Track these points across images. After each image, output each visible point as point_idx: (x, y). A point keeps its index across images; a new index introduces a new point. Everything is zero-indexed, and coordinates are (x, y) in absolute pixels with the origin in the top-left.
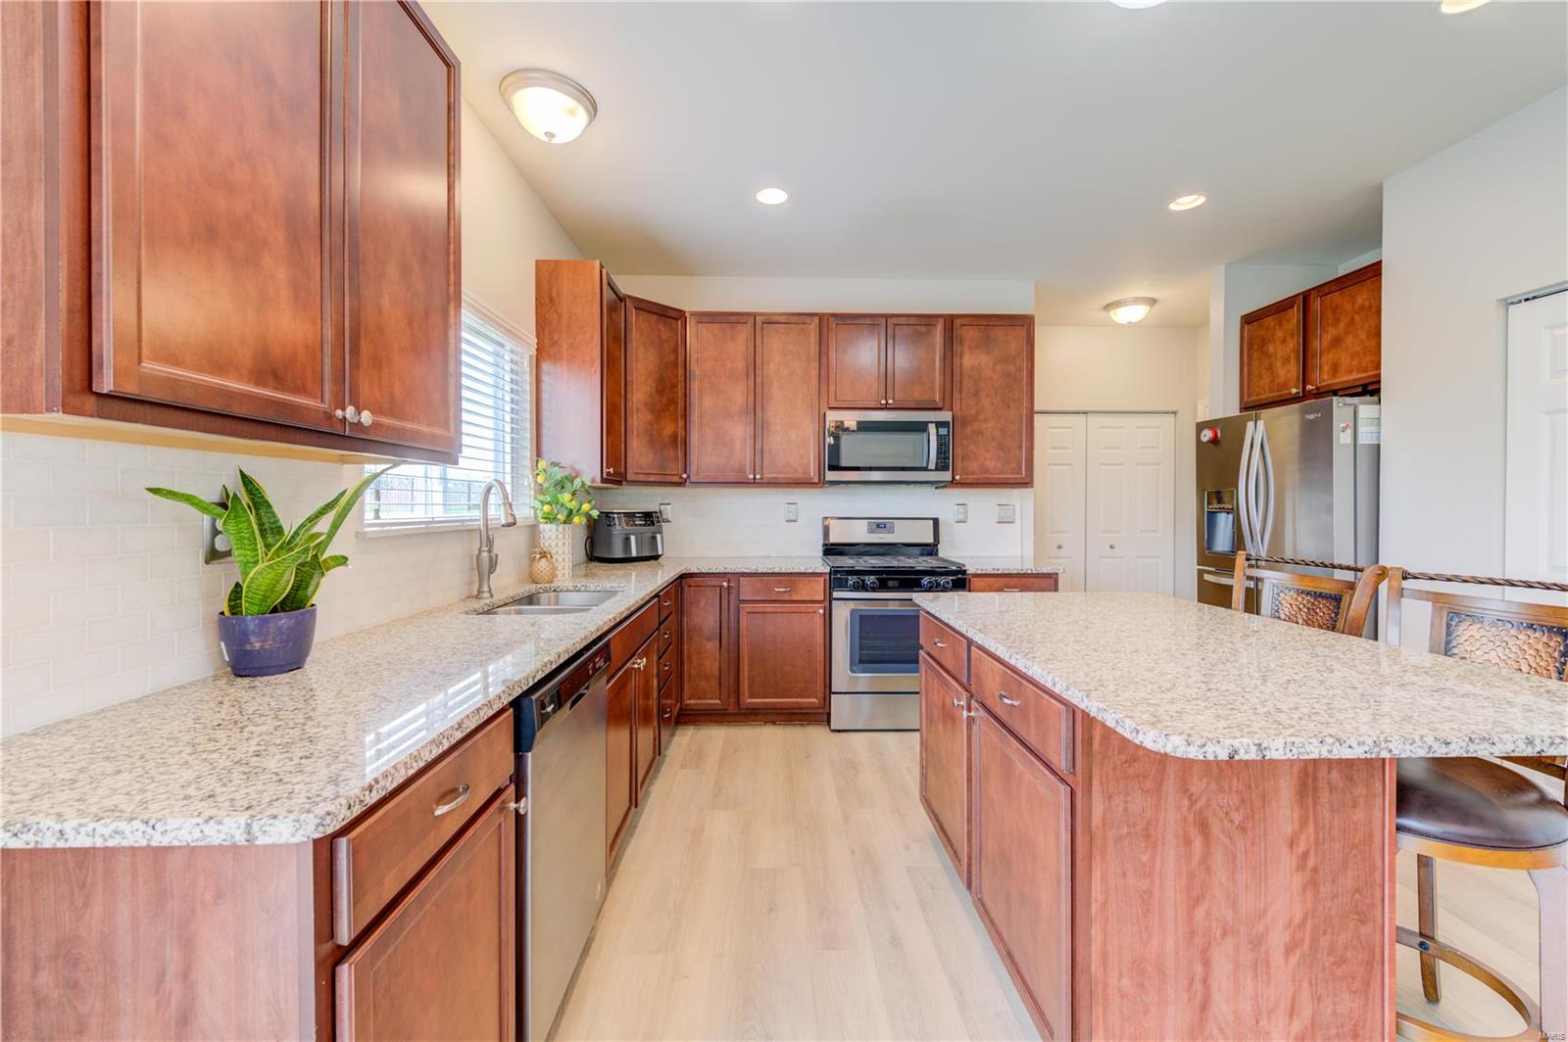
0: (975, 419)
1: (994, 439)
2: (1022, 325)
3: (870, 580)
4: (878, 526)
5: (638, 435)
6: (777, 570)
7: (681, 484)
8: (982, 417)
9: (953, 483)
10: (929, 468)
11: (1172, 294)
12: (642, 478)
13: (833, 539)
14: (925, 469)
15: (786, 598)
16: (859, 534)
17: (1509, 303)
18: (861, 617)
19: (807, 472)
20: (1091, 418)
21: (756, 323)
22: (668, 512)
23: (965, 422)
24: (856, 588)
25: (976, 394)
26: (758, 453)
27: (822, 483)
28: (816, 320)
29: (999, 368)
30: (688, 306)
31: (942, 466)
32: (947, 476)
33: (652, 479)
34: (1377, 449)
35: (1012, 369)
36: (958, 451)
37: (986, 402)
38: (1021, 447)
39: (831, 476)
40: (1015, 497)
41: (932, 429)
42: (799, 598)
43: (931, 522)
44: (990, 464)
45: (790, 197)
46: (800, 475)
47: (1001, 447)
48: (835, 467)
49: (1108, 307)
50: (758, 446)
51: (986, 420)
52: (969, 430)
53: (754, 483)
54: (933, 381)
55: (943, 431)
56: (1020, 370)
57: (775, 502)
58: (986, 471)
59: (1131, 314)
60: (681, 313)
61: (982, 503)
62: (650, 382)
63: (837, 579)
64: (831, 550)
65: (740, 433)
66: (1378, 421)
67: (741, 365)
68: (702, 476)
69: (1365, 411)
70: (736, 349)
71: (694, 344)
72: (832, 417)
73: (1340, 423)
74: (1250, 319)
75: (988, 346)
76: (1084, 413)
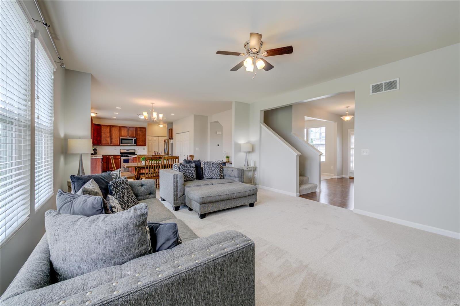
0: (139, 138)
1: (141, 141)
2: (146, 128)
3: (125, 156)
4: (127, 150)
7: (100, 145)
9: (136, 146)
11: (165, 125)
12: (95, 144)
13: (121, 152)
14: (133, 144)
15: (115, 158)
16: (125, 151)
17: (176, 134)
20: (159, 137)
21: (111, 127)
22: (97, 149)
23: (138, 139)
24: (124, 157)
25: (139, 136)
26: (111, 142)
27: (120, 145)
28: (119, 126)
29: (142, 133)
30: (101, 124)
31: (135, 144)
32: (136, 145)
33: (97, 145)
34: (172, 143)
35: (143, 133)
36: (137, 142)
37: (140, 137)
38: (145, 142)
39: (121, 145)
40: (145, 147)
41: (134, 140)
42: (117, 158)
43: (134, 150)
44: (141, 143)
46: (117, 144)
48: (122, 143)
49: (159, 125)
51: (141, 139)
53: (111, 145)
54: (134, 134)
56: (145, 133)
57: (114, 147)
58: (140, 144)
59: (161, 126)
60: (100, 125)
61: (141, 148)
62: (96, 133)
63: (122, 156)
64: (121, 153)
65: (109, 139)
66: (172, 141)
67: (109, 131)
68: (103, 144)
69: (172, 140)
70: (108, 129)
71: (102, 128)
72: (121, 138)
73: (170, 141)
74: (169, 130)
75: (141, 131)
76: (158, 136)
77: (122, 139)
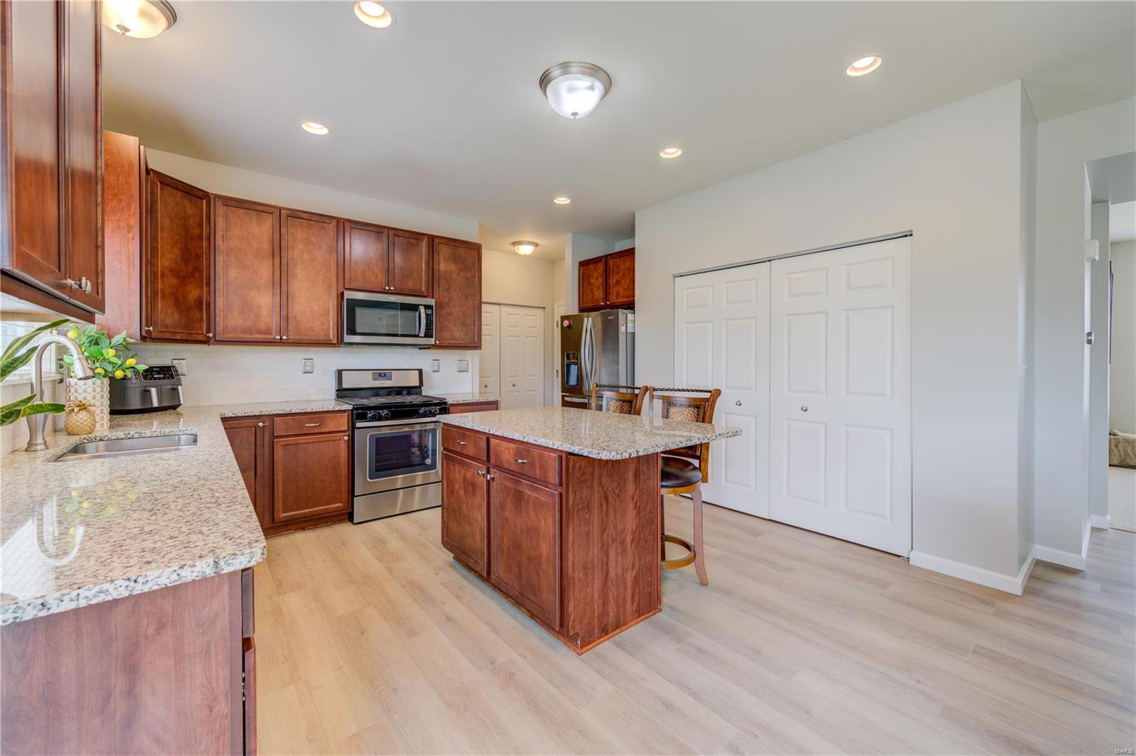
0: (448, 305)
1: (459, 318)
2: (475, 249)
3: (384, 413)
4: (380, 375)
5: (163, 297)
6: (309, 410)
7: (206, 342)
8: (452, 304)
9: (435, 346)
10: (420, 335)
12: (167, 336)
14: (417, 336)
15: (316, 431)
16: (368, 381)
17: (675, 276)
18: (377, 439)
19: (327, 335)
20: (504, 309)
22: (182, 367)
23: (442, 306)
24: (374, 419)
25: (448, 289)
26: (285, 319)
27: (340, 342)
28: (334, 222)
29: (462, 274)
30: (213, 189)
31: (428, 334)
32: (432, 341)
33: (178, 337)
34: (634, 335)
35: (470, 275)
36: (438, 325)
37: (454, 295)
38: (475, 325)
39: (348, 338)
40: (470, 355)
41: (422, 309)
42: (327, 430)
43: (417, 372)
44: (457, 334)
45: (330, 132)
46: (322, 337)
47: (463, 324)
48: (352, 331)
49: (514, 244)
50: (284, 313)
51: (454, 306)
52: (444, 312)
53: (281, 343)
54: (421, 278)
55: (429, 312)
56: (474, 277)
57: (292, 359)
58: (454, 339)
59: (526, 250)
61: (449, 359)
62: (176, 250)
63: (360, 414)
65: (265, 301)
66: (634, 322)
67: (266, 246)
68: (228, 336)
69: (630, 317)
70: (261, 231)
71: (220, 223)
72: (349, 295)
73: (621, 322)
74: (583, 264)
75: (455, 259)
76: (499, 304)
77: (353, 305)
